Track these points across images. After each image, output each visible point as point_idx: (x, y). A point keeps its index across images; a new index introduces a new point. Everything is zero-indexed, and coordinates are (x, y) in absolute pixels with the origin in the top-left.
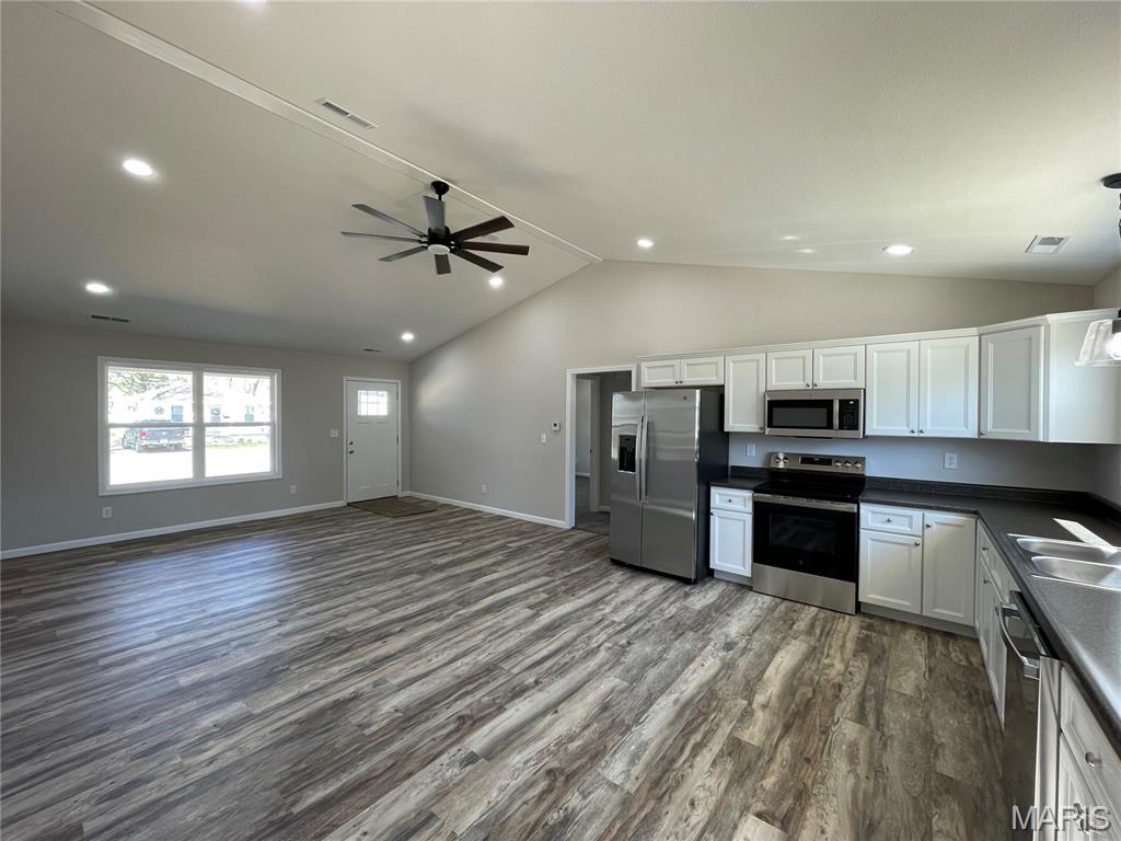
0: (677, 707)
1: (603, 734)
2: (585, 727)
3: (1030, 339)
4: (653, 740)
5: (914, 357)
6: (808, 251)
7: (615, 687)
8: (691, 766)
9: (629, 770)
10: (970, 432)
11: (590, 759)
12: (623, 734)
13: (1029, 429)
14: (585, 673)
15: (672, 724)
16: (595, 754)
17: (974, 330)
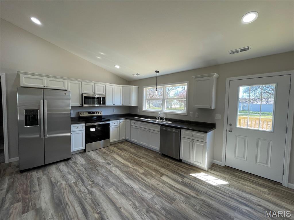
0: (128, 179)
1: (134, 196)
2: (130, 200)
3: (130, 89)
4: (139, 186)
5: (113, 89)
6: (99, 58)
7: (114, 189)
8: (149, 182)
9: (148, 193)
10: (121, 105)
11: (143, 201)
12: (136, 192)
13: (130, 104)
14: (102, 196)
15: (134, 182)
16: (142, 200)
17: (121, 86)
